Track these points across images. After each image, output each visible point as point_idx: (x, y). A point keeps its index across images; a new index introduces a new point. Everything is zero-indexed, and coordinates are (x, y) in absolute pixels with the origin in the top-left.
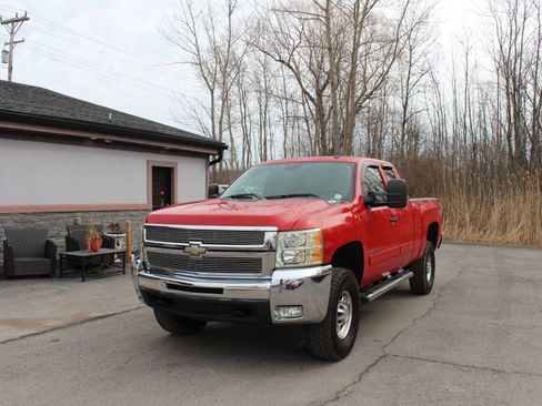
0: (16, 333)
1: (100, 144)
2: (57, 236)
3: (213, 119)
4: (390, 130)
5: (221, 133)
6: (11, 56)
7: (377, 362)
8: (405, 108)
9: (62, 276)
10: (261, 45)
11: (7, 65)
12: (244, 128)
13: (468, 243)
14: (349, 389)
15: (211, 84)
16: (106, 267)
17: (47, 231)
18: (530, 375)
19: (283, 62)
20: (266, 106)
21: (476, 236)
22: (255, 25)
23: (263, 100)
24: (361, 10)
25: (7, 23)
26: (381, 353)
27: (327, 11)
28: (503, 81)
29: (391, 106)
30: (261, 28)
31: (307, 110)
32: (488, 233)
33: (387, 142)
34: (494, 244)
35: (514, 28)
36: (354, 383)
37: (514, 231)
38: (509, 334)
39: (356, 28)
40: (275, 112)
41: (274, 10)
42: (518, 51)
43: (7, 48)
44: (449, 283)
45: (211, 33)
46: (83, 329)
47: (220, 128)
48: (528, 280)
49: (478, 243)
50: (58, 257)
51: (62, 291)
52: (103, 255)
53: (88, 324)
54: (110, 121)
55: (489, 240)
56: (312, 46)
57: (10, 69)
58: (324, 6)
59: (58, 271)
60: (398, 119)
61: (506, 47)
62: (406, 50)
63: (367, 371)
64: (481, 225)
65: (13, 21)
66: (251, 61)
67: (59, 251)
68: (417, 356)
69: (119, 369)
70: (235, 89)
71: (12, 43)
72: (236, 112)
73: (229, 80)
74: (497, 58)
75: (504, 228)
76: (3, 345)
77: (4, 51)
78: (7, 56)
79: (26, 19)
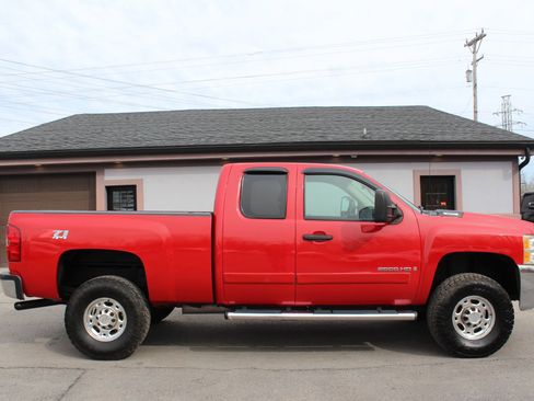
6: (475, 74)
11: (472, 84)
25: (471, 44)
54: (364, 137)
57: (475, 86)
65: (474, 42)
71: (475, 63)
77: (469, 71)
78: (471, 75)
79: (483, 36)
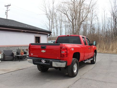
0: (4, 72)
1: (24, 32)
2: (15, 52)
3: (50, 26)
4: (88, 28)
5: (51, 29)
7: (79, 80)
8: (91, 23)
9: (15, 60)
10: (60, 10)
12: (57, 28)
13: (104, 53)
14: (71, 86)
15: (49, 19)
16: (25, 58)
17: (12, 51)
18: (112, 83)
19: (65, 14)
20: (61, 23)
21: (106, 51)
22: (59, 6)
23: (61, 22)
24: (81, 2)
25: (6, 6)
26: (80, 78)
27: (74, 2)
28: (112, 17)
29: (88, 23)
30: (60, 6)
31: (70, 24)
32: (109, 51)
33: (88, 31)
34: (110, 53)
35: (115, 6)
36: (73, 84)
37: (115, 50)
38: (109, 74)
39: (80, 6)
40: (63, 25)
41: (62, 2)
42: (116, 11)
43: (6, 12)
44: (98, 62)
46: (17, 72)
47: (51, 28)
48: (116, 62)
49: (107, 53)
50: (14, 56)
51: (15, 63)
52: (24, 56)
53: (19, 71)
54: (26, 27)
55: (109, 52)
56: (71, 10)
57: (7, 16)
58: (73, 2)
59: (14, 59)
60: (90, 26)
61: (113, 10)
62: (91, 11)
63: (76, 82)
64: (107, 49)
65: (8, 6)
67: (15, 55)
68: (88, 78)
69: (24, 80)
70: (54, 20)
72: (55, 25)
73: (53, 18)
74: (111, 12)
75: (112, 50)
76: (0, 75)
78: (6, 13)
79: (10, 5)
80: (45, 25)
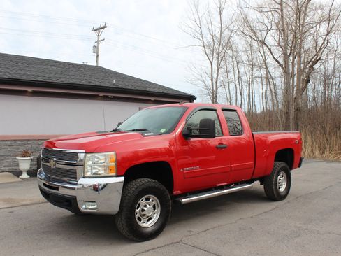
3: (212, 80)
5: (217, 89)
6: (98, 49)
11: (96, 54)
15: (210, 58)
25: (96, 30)
27: (281, 5)
43: (96, 45)
45: (210, 26)
47: (216, 86)
57: (97, 56)
58: (279, 2)
65: (99, 29)
66: (240, 42)
71: (98, 42)
77: (94, 46)
78: (96, 49)
79: (105, 27)
80: (200, 77)
